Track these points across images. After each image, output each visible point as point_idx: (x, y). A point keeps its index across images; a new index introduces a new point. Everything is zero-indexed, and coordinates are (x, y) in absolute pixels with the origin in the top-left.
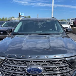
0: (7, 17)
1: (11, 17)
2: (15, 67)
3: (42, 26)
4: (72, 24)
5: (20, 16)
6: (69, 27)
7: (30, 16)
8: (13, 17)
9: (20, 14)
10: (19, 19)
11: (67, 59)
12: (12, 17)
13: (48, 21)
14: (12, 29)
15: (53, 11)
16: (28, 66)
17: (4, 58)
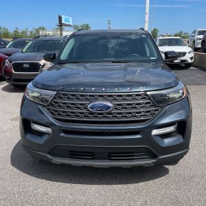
0: (27, 29)
1: (38, 27)
2: (71, 104)
3: (117, 47)
4: (199, 46)
5: (61, 25)
6: (189, 53)
7: (87, 25)
8: (43, 29)
9: (60, 18)
10: (59, 32)
11: (148, 93)
12: (40, 29)
13: (133, 37)
14: (55, 55)
15: (147, 11)
16: (91, 102)
17: (55, 93)
